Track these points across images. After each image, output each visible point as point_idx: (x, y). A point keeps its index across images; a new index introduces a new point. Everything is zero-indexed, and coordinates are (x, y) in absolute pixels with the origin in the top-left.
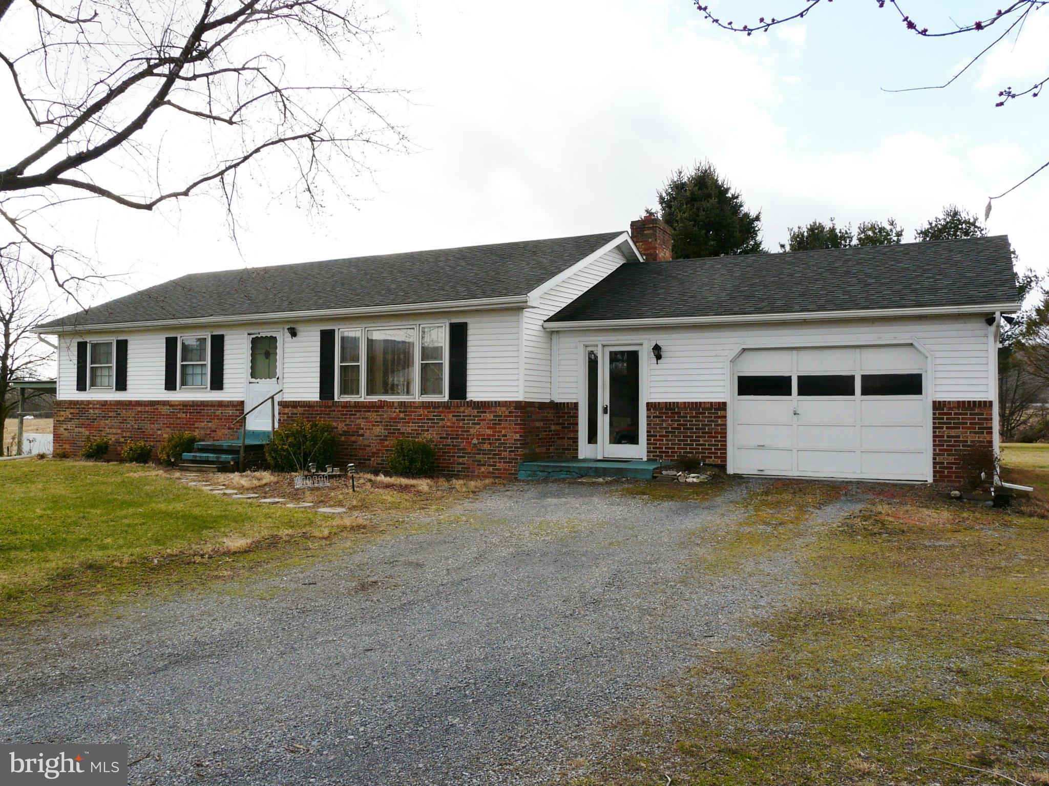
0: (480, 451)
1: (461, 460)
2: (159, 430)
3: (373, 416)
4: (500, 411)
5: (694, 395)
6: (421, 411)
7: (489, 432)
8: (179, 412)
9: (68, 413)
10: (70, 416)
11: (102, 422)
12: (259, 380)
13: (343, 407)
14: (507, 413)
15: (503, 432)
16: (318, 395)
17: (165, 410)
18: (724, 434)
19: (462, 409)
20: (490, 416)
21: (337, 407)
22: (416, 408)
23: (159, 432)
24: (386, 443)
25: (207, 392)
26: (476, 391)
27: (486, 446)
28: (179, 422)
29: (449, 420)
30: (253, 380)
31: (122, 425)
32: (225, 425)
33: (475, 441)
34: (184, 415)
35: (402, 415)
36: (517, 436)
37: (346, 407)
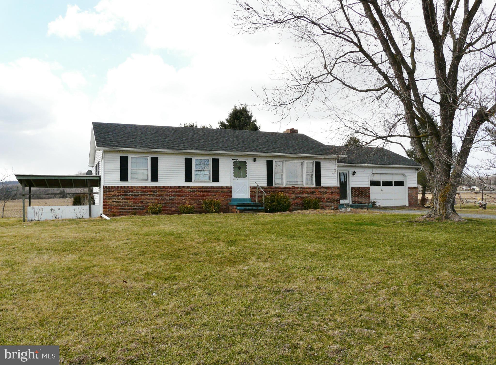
0: (327, 202)
1: (321, 205)
2: (183, 199)
3: (291, 192)
4: (333, 189)
5: (359, 186)
6: (308, 190)
7: (330, 196)
8: (196, 192)
9: (116, 192)
10: (117, 194)
11: (143, 197)
12: (238, 178)
13: (279, 189)
14: (335, 190)
15: (334, 196)
16: (266, 184)
17: (187, 191)
18: (370, 195)
19: (321, 189)
20: (330, 191)
21: (276, 189)
22: (306, 189)
23: (184, 201)
24: (296, 201)
25: (210, 183)
26: (324, 184)
27: (329, 201)
28: (196, 196)
29: (317, 193)
30: (235, 178)
31: (158, 198)
32: (223, 197)
33: (326, 199)
34: (199, 193)
35: (301, 191)
36: (338, 197)
37: (281, 189)
